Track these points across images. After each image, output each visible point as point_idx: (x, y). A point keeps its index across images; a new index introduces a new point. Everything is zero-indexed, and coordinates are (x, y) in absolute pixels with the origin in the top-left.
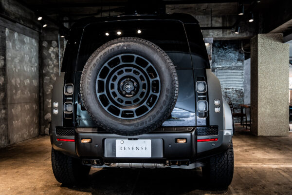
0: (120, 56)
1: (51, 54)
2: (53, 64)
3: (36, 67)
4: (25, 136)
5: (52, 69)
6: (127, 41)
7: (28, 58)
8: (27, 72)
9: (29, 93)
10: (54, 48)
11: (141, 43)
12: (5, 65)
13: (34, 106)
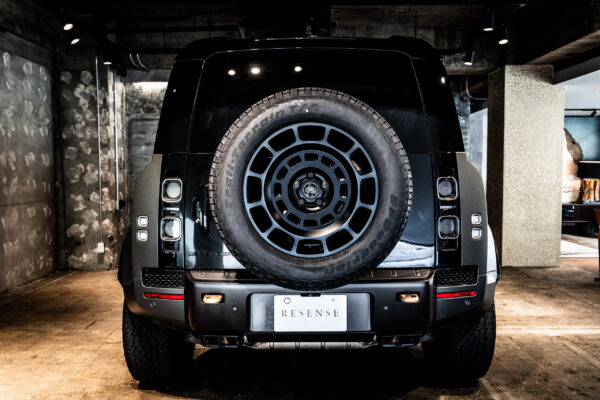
0: (295, 127)
1: (79, 98)
2: (84, 119)
3: (48, 125)
4: (28, 274)
5: (83, 130)
6: (311, 97)
7: (32, 108)
8: (30, 137)
9: (34, 181)
10: (86, 86)
11: (339, 102)
13: (45, 210)
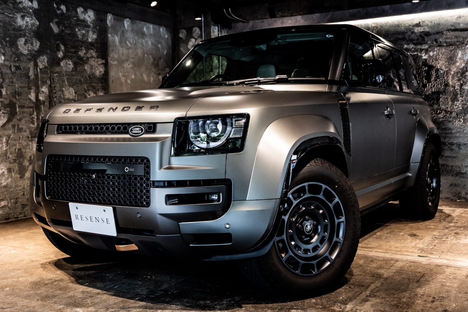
7: (151, 60)
10: (196, 40)
12: (106, 74)
